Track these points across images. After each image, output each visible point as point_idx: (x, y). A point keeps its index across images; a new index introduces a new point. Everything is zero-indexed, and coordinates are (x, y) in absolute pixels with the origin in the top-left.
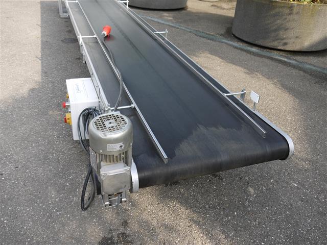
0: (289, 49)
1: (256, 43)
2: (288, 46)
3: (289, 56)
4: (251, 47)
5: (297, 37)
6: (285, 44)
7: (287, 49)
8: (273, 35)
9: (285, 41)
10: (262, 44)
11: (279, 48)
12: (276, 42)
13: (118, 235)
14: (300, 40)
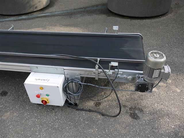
0: (40, 9)
1: (21, 13)
3: (42, 12)
4: (20, 17)
5: (39, 2)
7: (38, 9)
8: (28, 5)
9: (35, 6)
10: (25, 13)
11: (35, 10)
12: (32, 8)
13: (130, 110)
14: (41, 3)
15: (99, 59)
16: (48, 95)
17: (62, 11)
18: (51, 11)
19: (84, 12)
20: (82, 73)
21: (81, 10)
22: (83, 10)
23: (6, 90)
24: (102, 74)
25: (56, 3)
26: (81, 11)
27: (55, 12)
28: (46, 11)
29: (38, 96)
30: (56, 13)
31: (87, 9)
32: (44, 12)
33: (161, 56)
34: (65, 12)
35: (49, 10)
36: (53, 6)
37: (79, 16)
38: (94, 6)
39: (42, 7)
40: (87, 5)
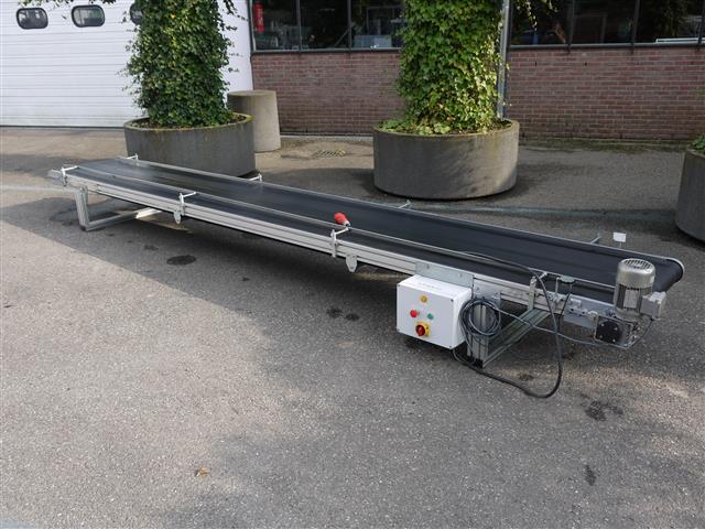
0: (482, 195)
1: (435, 196)
2: (480, 190)
3: (485, 203)
5: (486, 178)
6: (474, 190)
7: (479, 196)
8: (456, 181)
9: (473, 186)
11: (468, 196)
12: (462, 190)
14: (490, 181)
15: (545, 273)
16: (430, 317)
17: (539, 209)
18: (507, 205)
19: (598, 219)
20: (506, 290)
21: (593, 214)
22: (598, 215)
23: (358, 314)
24: (542, 300)
25: (531, 190)
26: (591, 218)
27: (520, 208)
28: (497, 203)
29: (414, 314)
30: (522, 210)
31: (612, 215)
32: (492, 204)
33: (647, 266)
34: (545, 211)
35: (505, 201)
36: (519, 194)
37: (578, 225)
38: (638, 211)
39: (489, 192)
40: (619, 206)
